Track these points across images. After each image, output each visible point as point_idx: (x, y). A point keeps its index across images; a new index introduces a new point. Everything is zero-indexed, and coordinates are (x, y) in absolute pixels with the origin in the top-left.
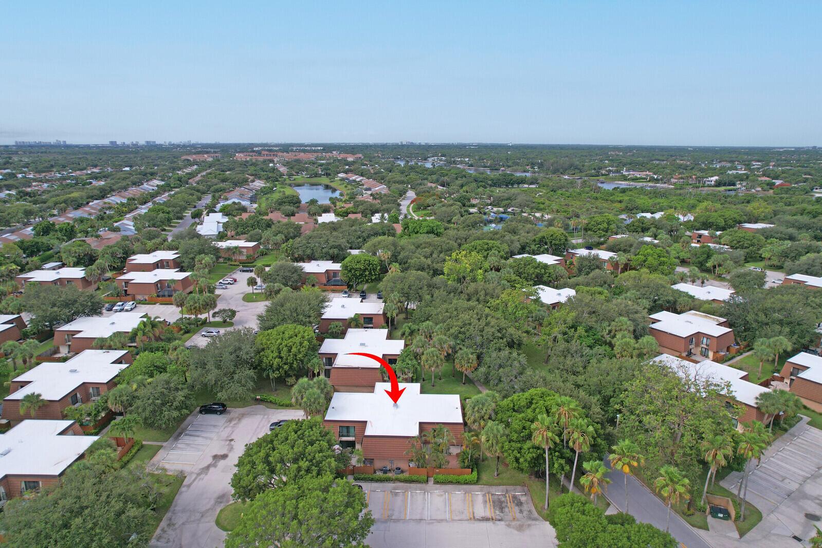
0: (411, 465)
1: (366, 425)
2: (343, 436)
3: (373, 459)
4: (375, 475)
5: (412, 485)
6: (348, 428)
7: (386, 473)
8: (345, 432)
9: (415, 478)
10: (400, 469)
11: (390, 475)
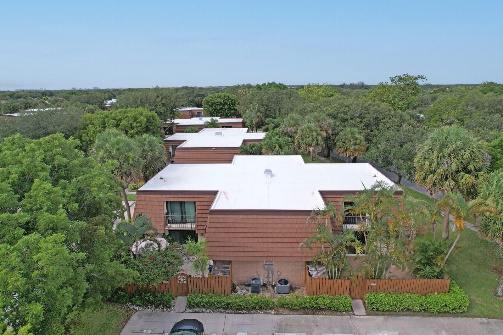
0: (314, 273)
1: (214, 198)
2: (174, 222)
3: (230, 262)
4: (234, 295)
5: (318, 317)
6: (182, 204)
7: (258, 292)
8: (177, 216)
9: (327, 301)
10: (286, 282)
11: (265, 295)
